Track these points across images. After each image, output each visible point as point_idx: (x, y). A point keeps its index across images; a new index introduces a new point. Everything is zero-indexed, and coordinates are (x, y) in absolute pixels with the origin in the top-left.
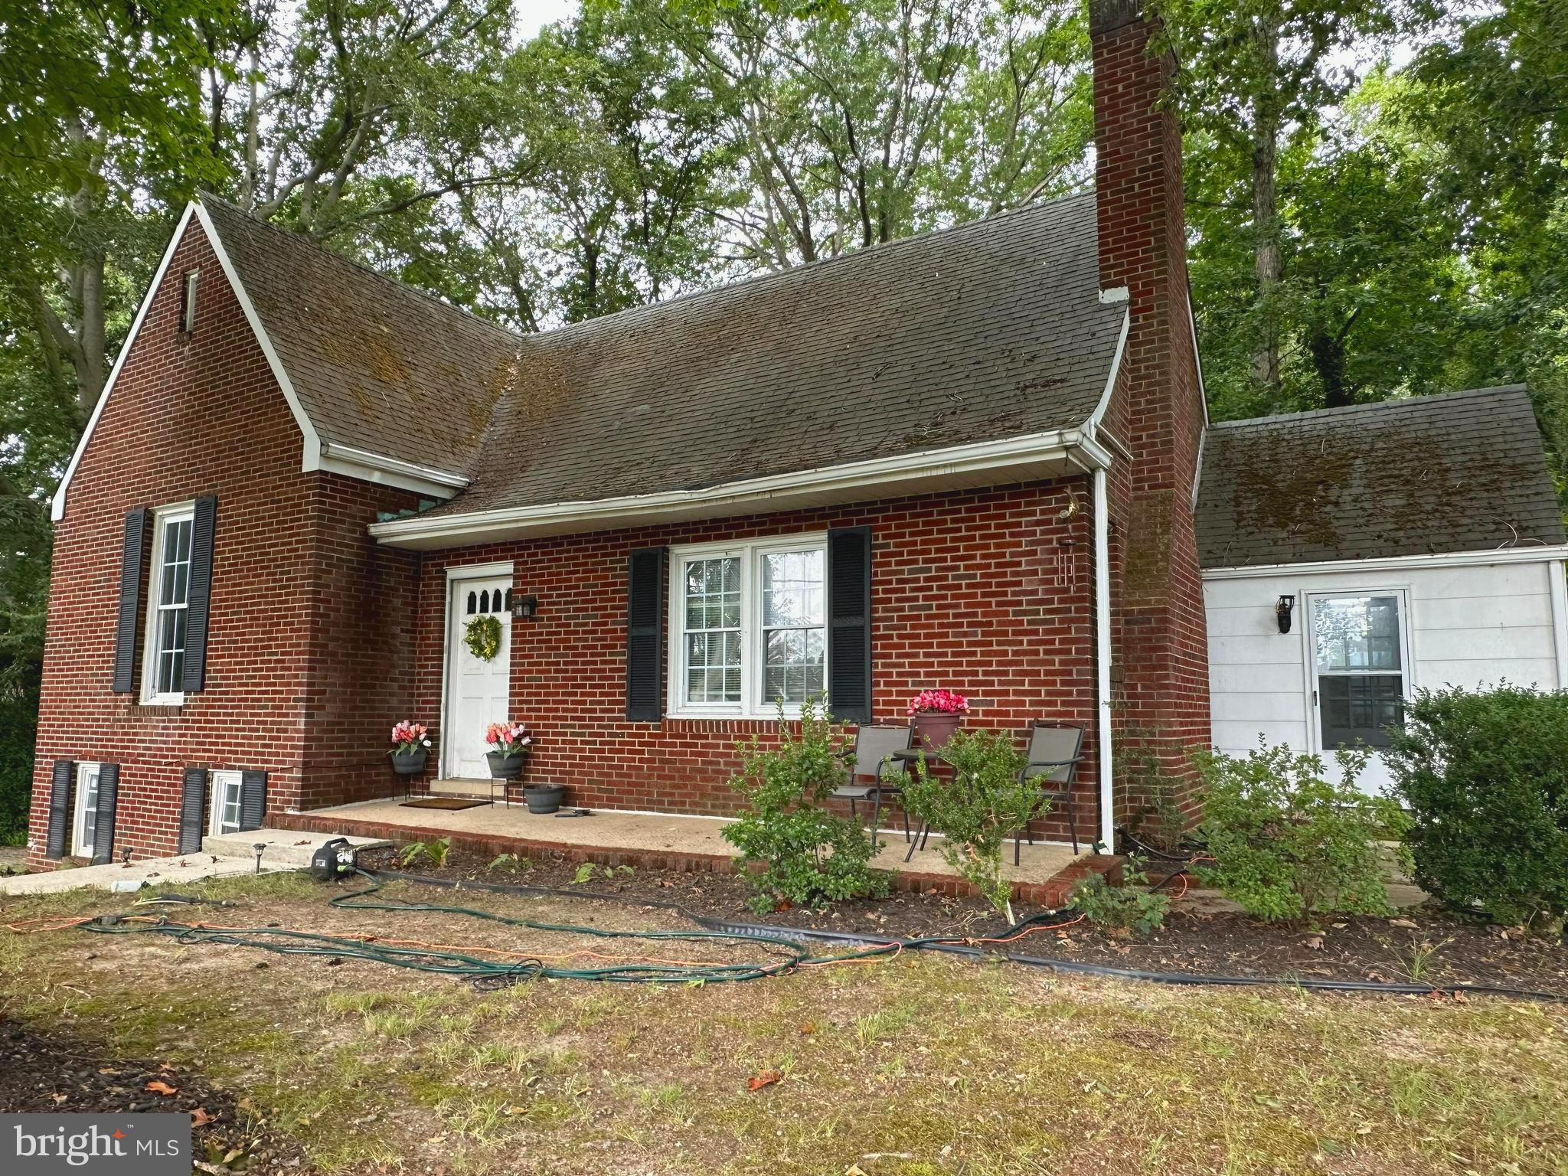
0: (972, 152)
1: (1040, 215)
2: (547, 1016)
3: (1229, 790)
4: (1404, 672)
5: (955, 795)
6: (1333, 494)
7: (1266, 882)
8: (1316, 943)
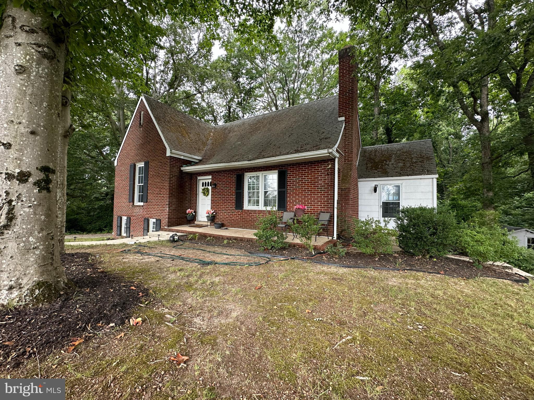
0: (313, 85)
1: (326, 100)
2: (215, 273)
3: (361, 227)
4: (400, 201)
5: (302, 228)
6: (387, 163)
7: (367, 246)
8: (377, 259)
